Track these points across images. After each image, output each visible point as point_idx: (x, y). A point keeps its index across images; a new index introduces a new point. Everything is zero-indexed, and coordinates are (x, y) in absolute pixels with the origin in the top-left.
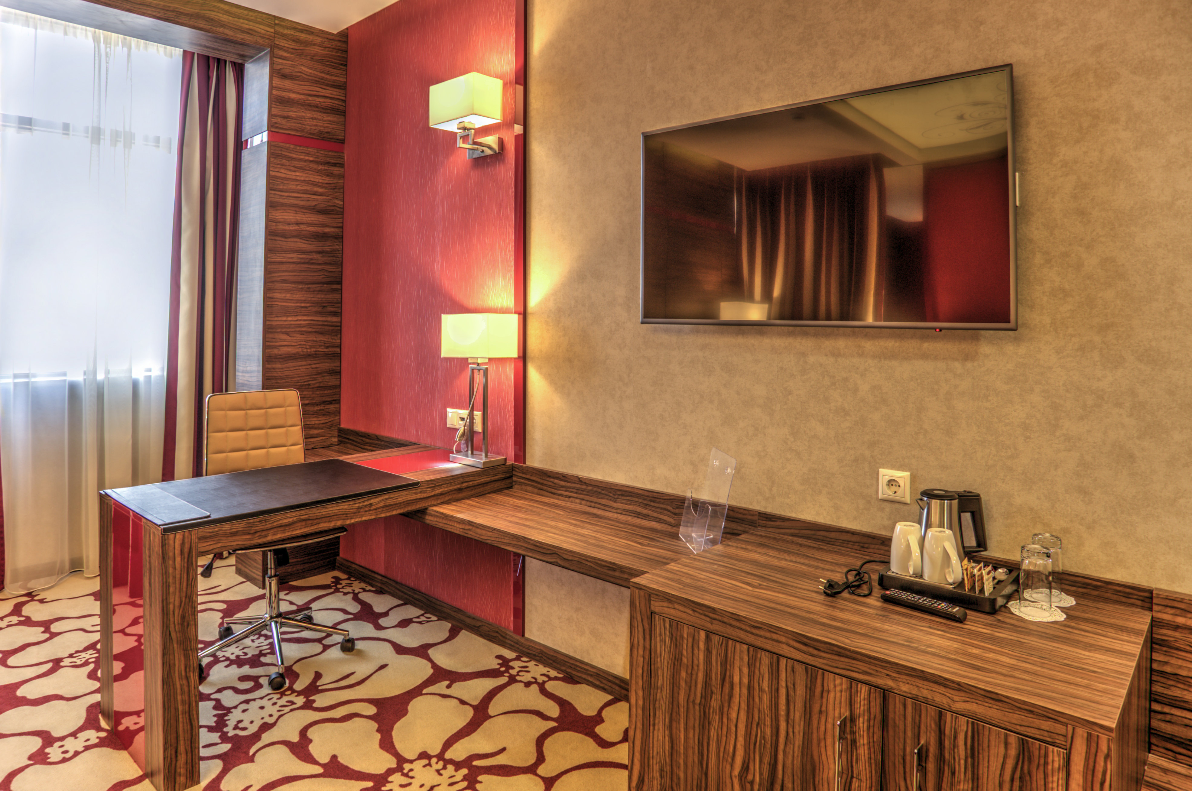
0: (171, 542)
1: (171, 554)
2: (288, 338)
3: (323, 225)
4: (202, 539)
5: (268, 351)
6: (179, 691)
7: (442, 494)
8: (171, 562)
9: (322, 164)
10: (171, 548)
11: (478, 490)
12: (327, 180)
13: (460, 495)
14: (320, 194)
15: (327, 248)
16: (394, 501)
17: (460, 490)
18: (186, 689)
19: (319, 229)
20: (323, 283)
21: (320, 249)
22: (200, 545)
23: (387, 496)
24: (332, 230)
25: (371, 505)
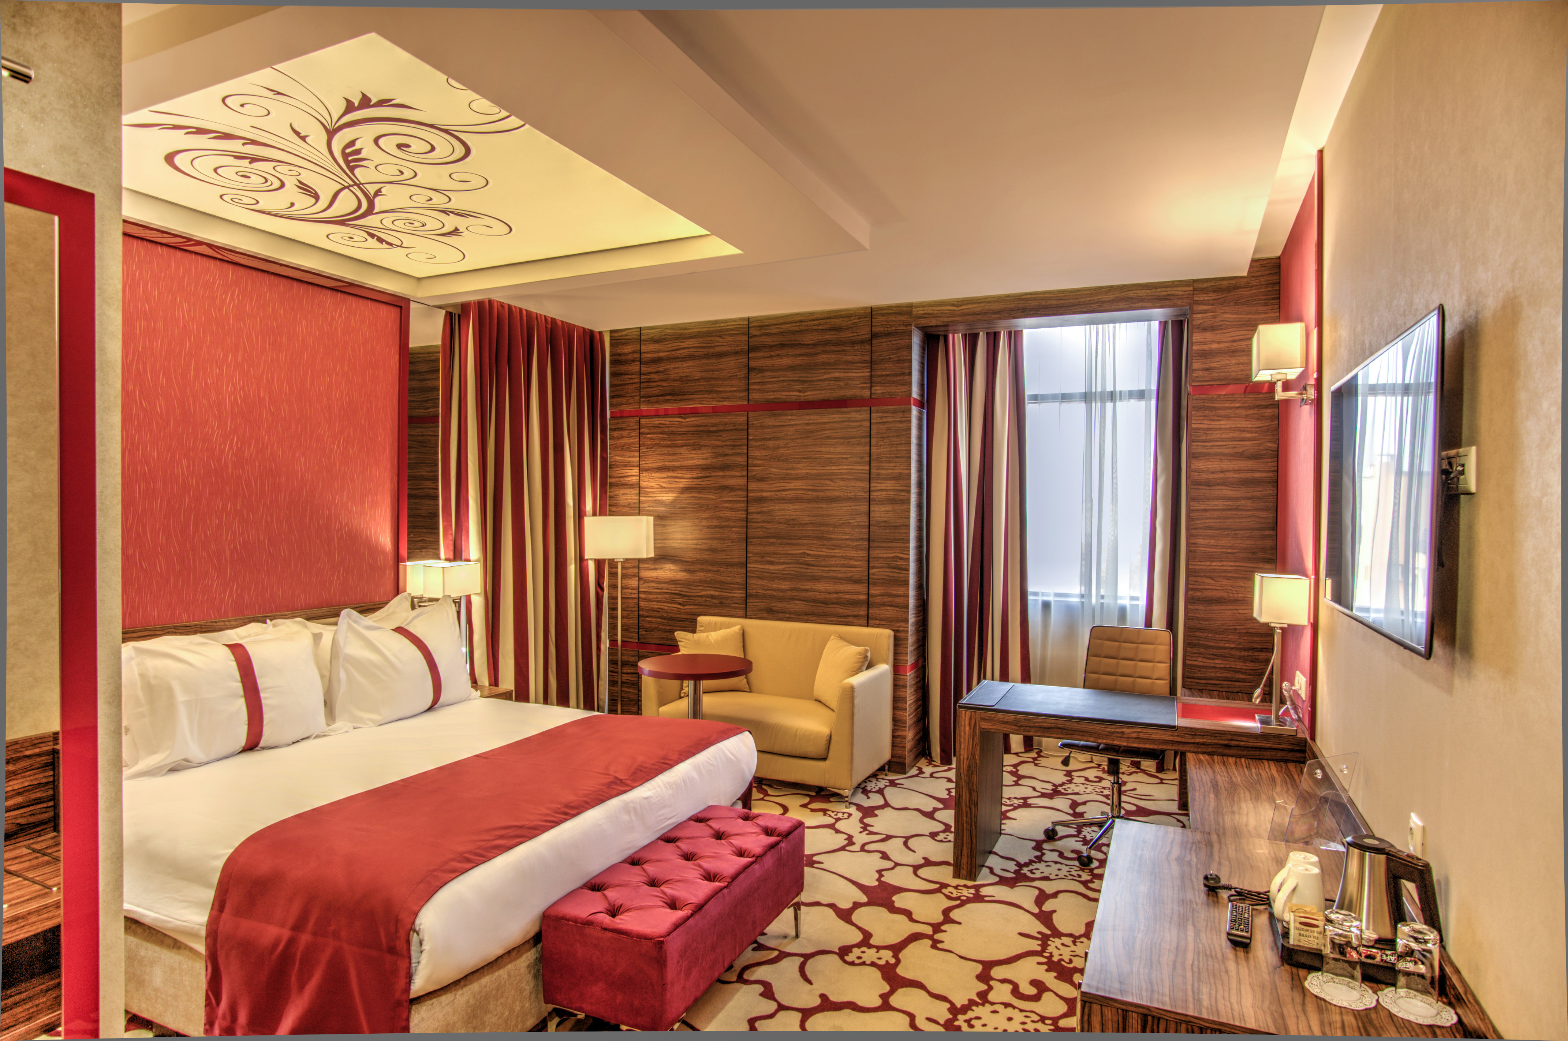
0: (963, 716)
1: (963, 723)
2: (1212, 582)
3: (1253, 471)
4: (983, 719)
5: (1190, 593)
6: (964, 814)
7: (1203, 744)
8: (963, 729)
9: (1250, 408)
10: (963, 719)
11: (1252, 753)
12: (1258, 424)
13: (1227, 751)
14: (1249, 440)
15: (1258, 494)
16: (1146, 736)
17: (1228, 746)
18: (969, 815)
19: (1249, 475)
20: (1253, 529)
21: (1250, 495)
22: (982, 723)
23: (1139, 730)
24: (1264, 475)
25: (1123, 733)
